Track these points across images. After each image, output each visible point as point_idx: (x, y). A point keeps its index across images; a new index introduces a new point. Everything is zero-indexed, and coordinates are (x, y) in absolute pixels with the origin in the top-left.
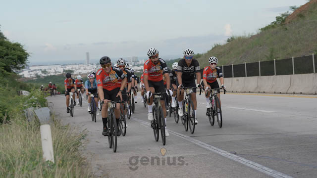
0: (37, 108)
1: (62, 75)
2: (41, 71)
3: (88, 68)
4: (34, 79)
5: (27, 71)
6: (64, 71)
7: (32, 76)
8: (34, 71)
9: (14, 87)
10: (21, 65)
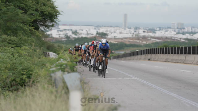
1: (95, 37)
2: (71, 32)
3: (125, 32)
4: (63, 40)
5: (56, 31)
6: (97, 33)
7: (61, 36)
8: (64, 31)
9: (41, 48)
10: (50, 23)
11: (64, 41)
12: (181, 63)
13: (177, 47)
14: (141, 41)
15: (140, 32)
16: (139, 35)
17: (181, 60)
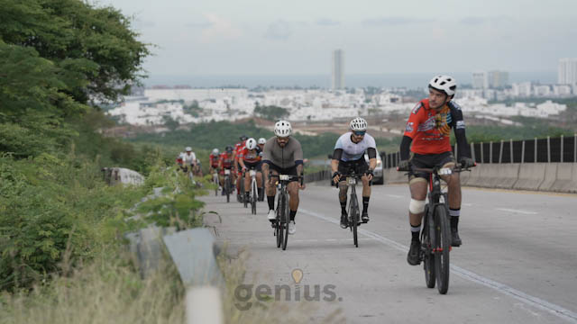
0: (172, 229)
1: (251, 121)
2: (180, 107)
3: (337, 102)
4: (159, 130)
5: (136, 105)
6: (258, 109)
7: (151, 119)
8: (159, 105)
9: (95, 156)
10: (119, 82)
11: (161, 133)
12: (505, 188)
13: (491, 143)
14: (386, 127)
15: (380, 103)
16: (380, 111)
17: (504, 179)
